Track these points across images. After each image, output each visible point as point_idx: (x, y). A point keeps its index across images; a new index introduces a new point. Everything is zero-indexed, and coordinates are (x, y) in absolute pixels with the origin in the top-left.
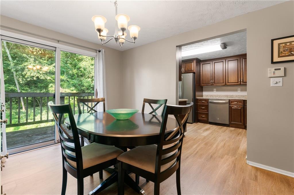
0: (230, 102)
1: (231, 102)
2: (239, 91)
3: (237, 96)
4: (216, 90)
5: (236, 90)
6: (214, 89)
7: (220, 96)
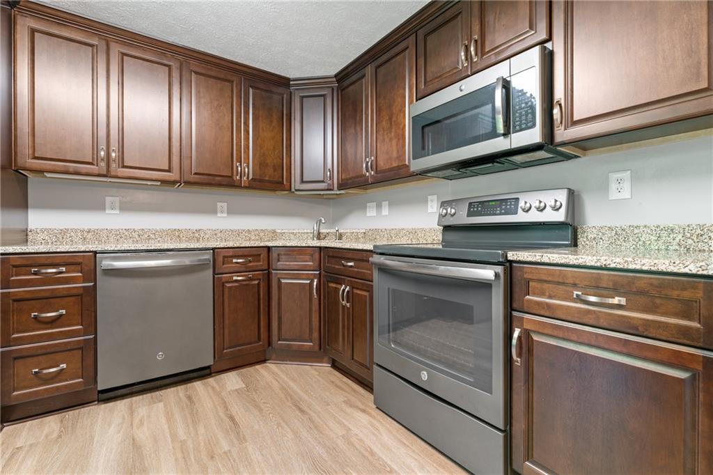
0: (220, 259)
1: (224, 257)
2: (222, 212)
3: (215, 233)
4: (117, 205)
5: (213, 211)
6: (108, 200)
7: (141, 234)
